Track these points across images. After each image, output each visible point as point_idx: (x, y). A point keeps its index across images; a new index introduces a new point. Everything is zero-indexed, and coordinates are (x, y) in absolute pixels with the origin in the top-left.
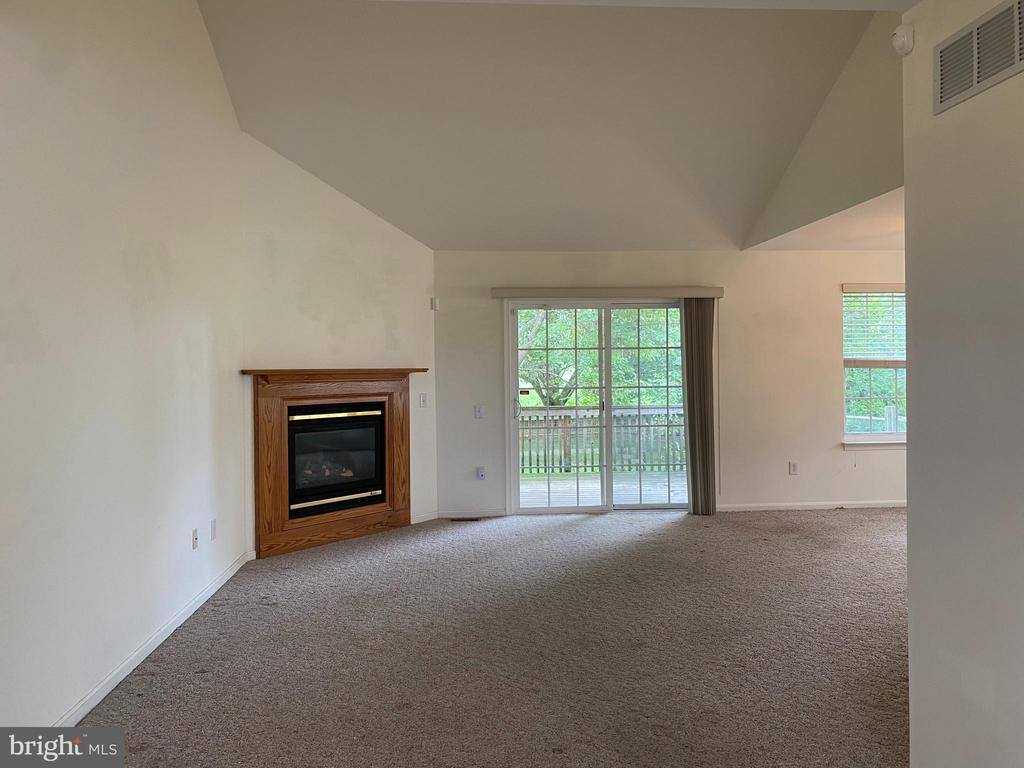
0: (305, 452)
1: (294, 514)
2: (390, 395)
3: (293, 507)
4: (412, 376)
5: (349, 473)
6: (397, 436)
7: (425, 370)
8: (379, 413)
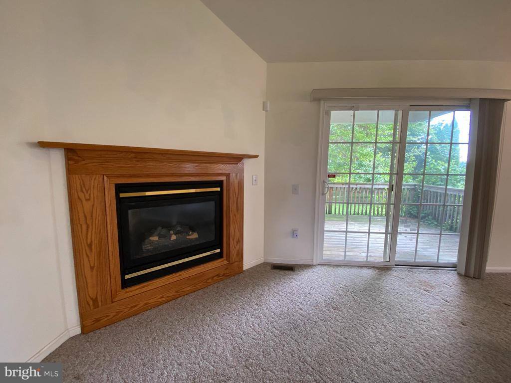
2: (228, 175)
3: (126, 277)
4: (245, 160)
5: (195, 235)
6: (233, 207)
7: (256, 157)
8: (219, 189)
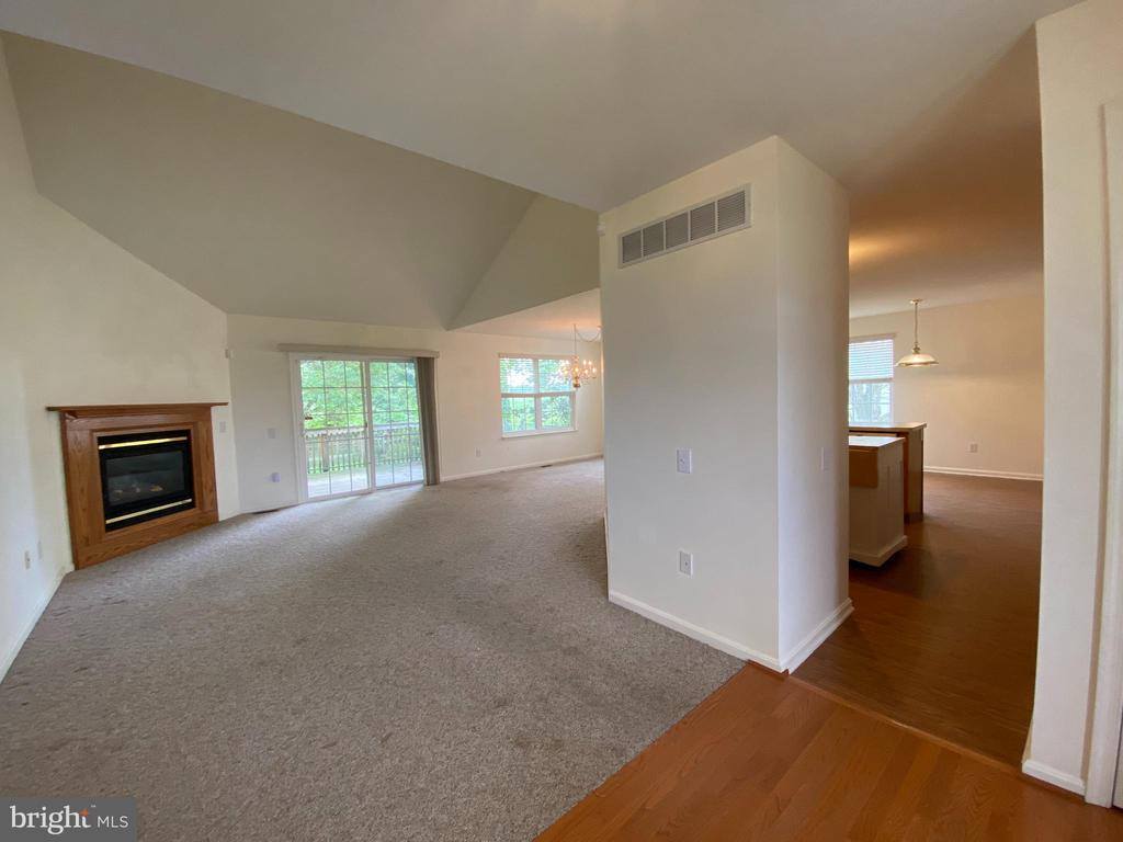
0: (115, 475)
1: (110, 528)
2: (194, 424)
3: (108, 522)
4: (213, 409)
5: (159, 489)
6: (203, 456)
7: (225, 404)
8: (185, 438)
